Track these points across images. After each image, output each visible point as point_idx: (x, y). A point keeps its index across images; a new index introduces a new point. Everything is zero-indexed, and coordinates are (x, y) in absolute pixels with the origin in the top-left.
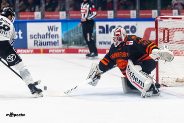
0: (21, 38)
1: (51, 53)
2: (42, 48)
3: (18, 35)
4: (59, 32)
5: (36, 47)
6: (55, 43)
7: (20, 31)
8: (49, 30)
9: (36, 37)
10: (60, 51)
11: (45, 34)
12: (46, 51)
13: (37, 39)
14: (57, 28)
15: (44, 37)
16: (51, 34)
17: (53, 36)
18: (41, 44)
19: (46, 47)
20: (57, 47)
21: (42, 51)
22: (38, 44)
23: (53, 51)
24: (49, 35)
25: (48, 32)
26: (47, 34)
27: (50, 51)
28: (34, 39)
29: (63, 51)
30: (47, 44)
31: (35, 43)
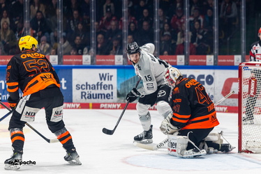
0: (64, 88)
1: (103, 108)
2: (91, 101)
4: (114, 82)
5: (84, 101)
6: (108, 96)
7: (63, 79)
8: (101, 79)
9: (83, 87)
10: (114, 106)
11: (96, 84)
12: (96, 106)
13: (85, 91)
14: (111, 76)
15: (94, 87)
16: (103, 84)
17: (105, 87)
18: (90, 96)
19: (96, 101)
20: (110, 101)
21: (91, 106)
22: (86, 96)
23: (105, 106)
24: (101, 85)
25: (100, 82)
26: (98, 85)
27: (101, 106)
28: (81, 90)
29: (119, 106)
30: (97, 96)
31: (82, 96)
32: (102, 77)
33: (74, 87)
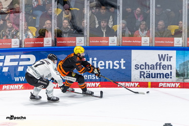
0: (123, 68)
1: (162, 87)
2: (150, 80)
3: (120, 64)
4: (173, 62)
5: (142, 80)
6: (167, 76)
7: (122, 60)
8: (160, 60)
9: (142, 67)
10: (173, 85)
11: (154, 64)
12: (155, 85)
13: (144, 70)
14: (170, 57)
15: (153, 67)
16: (162, 64)
17: (164, 67)
18: (149, 76)
19: (155, 80)
20: (169, 80)
21: (149, 85)
22: (145, 75)
23: (164, 84)
24: (160, 65)
25: (159, 62)
26: (156, 65)
27: (160, 85)
28: (140, 70)
29: (178, 85)
30: (156, 76)
31: (141, 75)
32: (161, 58)
33: (133, 67)
